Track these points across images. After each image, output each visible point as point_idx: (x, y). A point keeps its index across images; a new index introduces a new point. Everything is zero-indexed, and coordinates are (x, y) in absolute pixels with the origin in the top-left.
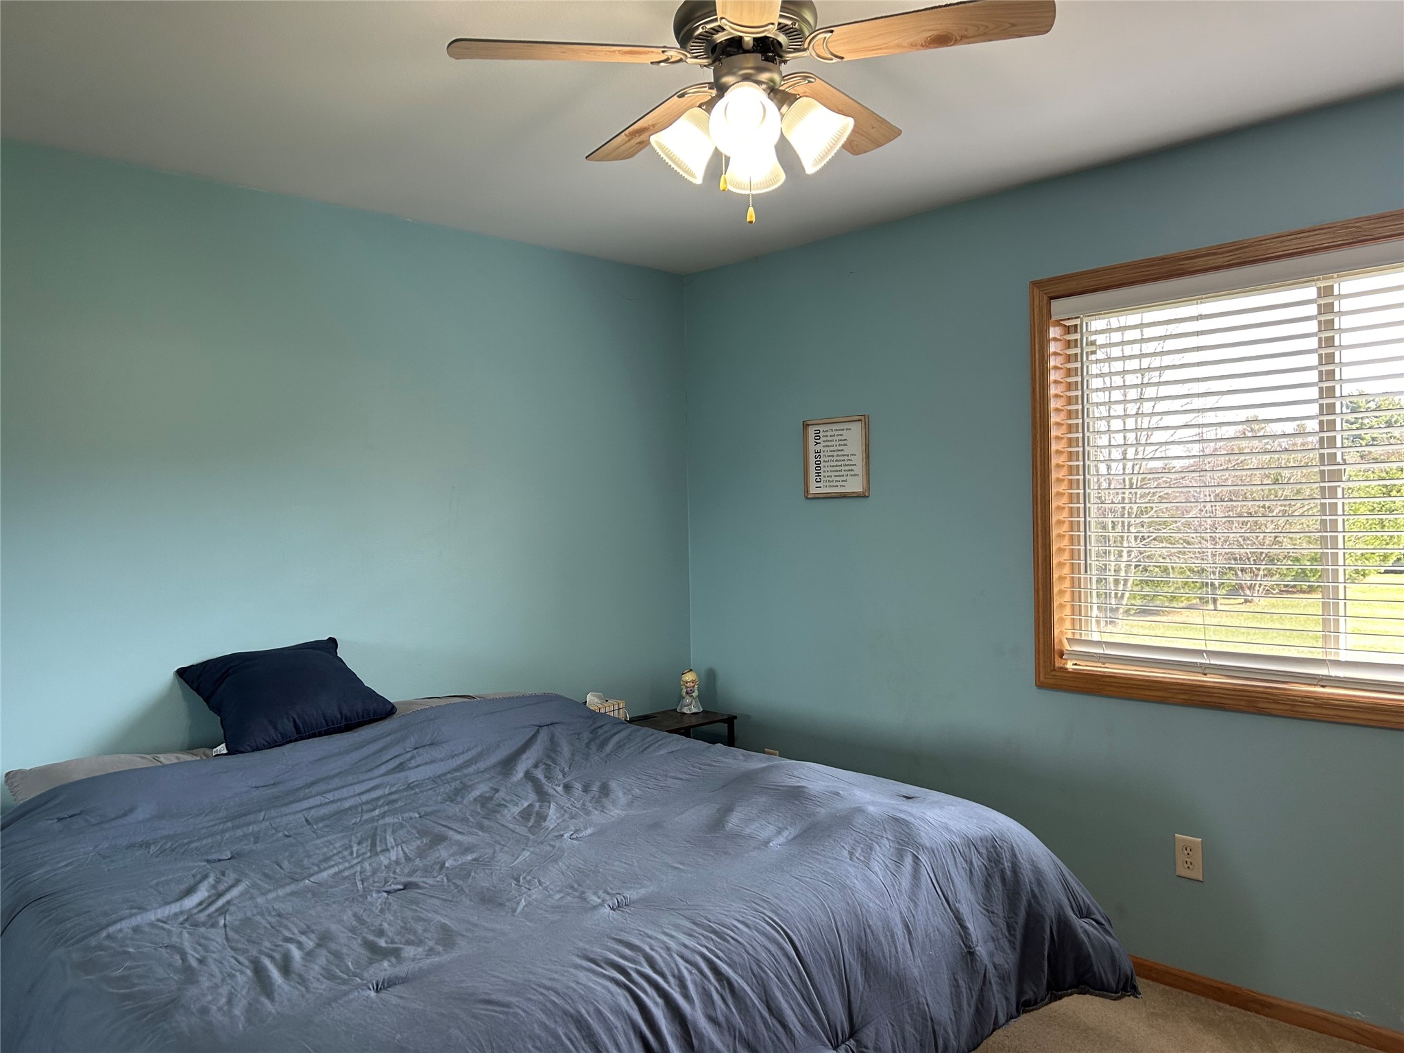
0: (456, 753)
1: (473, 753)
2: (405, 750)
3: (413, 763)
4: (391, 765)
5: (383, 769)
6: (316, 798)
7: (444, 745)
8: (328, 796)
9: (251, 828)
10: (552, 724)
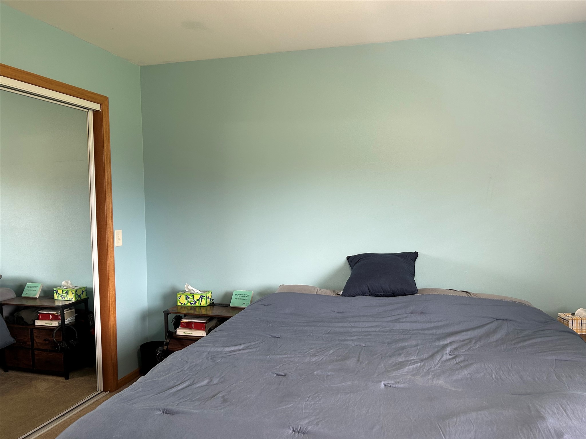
0: (432, 321)
1: (443, 323)
2: (406, 312)
3: (404, 320)
4: (394, 318)
5: (389, 319)
6: (346, 323)
7: (426, 315)
8: (351, 324)
9: (306, 328)
10: (506, 320)
